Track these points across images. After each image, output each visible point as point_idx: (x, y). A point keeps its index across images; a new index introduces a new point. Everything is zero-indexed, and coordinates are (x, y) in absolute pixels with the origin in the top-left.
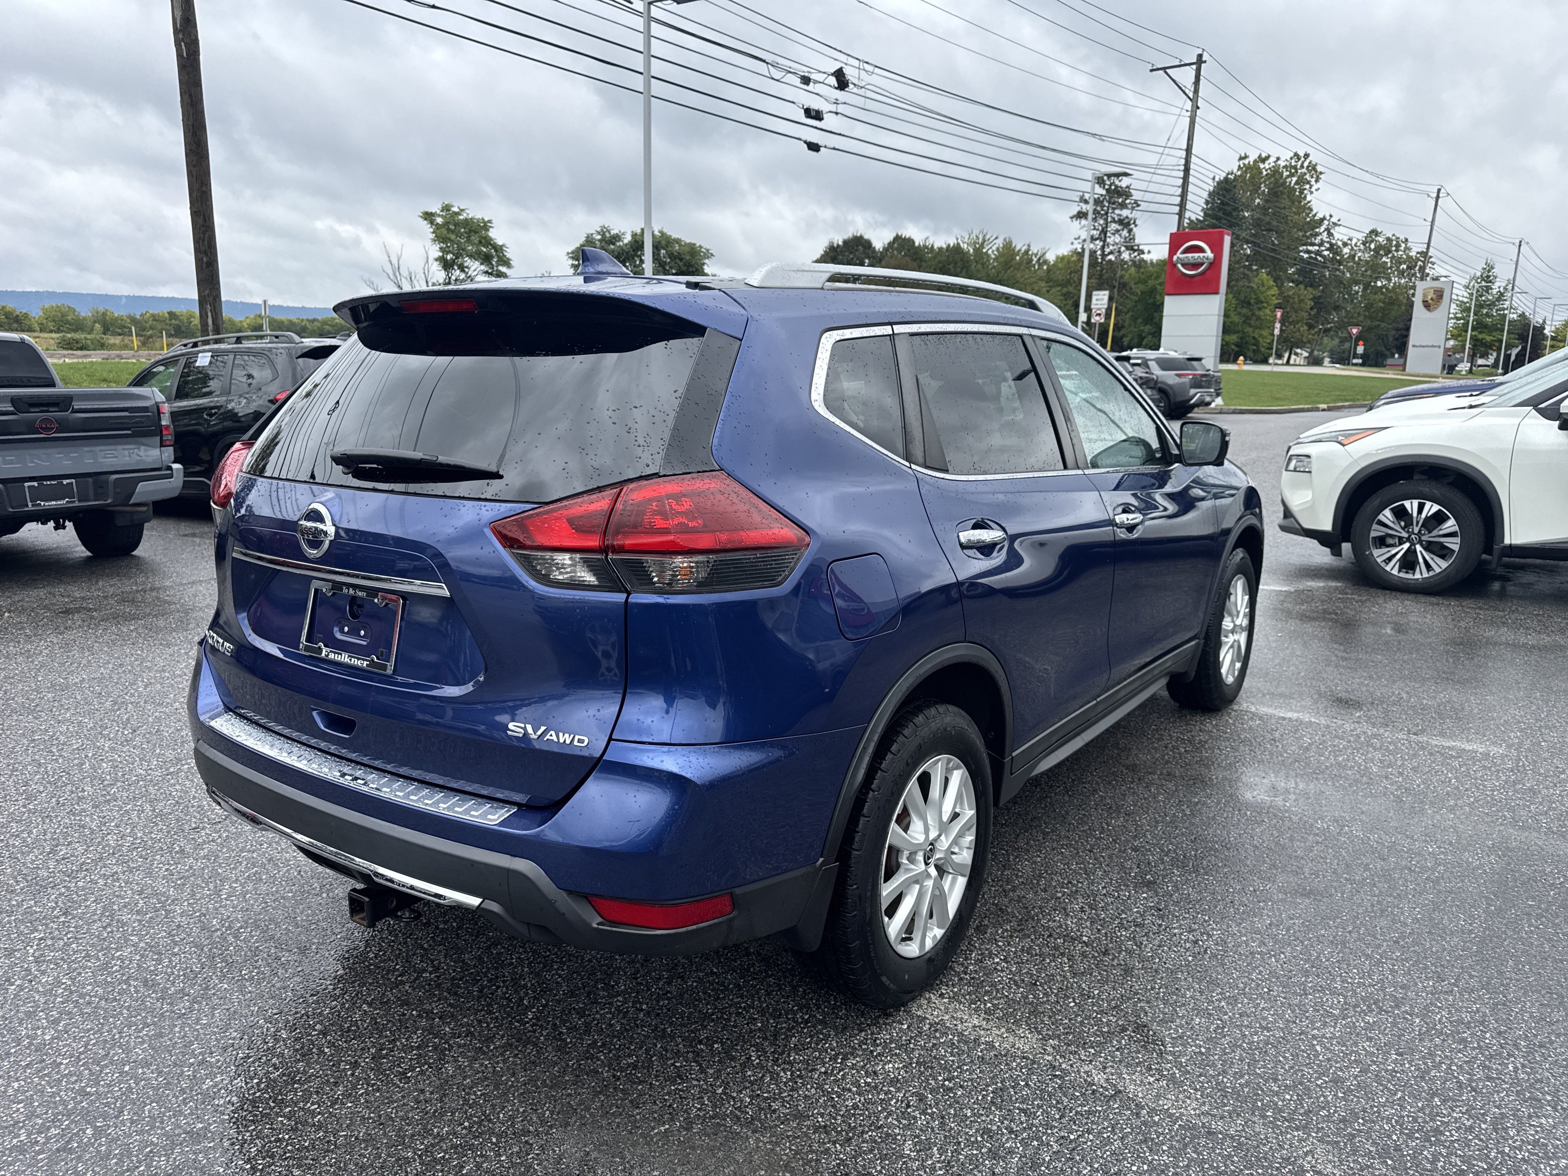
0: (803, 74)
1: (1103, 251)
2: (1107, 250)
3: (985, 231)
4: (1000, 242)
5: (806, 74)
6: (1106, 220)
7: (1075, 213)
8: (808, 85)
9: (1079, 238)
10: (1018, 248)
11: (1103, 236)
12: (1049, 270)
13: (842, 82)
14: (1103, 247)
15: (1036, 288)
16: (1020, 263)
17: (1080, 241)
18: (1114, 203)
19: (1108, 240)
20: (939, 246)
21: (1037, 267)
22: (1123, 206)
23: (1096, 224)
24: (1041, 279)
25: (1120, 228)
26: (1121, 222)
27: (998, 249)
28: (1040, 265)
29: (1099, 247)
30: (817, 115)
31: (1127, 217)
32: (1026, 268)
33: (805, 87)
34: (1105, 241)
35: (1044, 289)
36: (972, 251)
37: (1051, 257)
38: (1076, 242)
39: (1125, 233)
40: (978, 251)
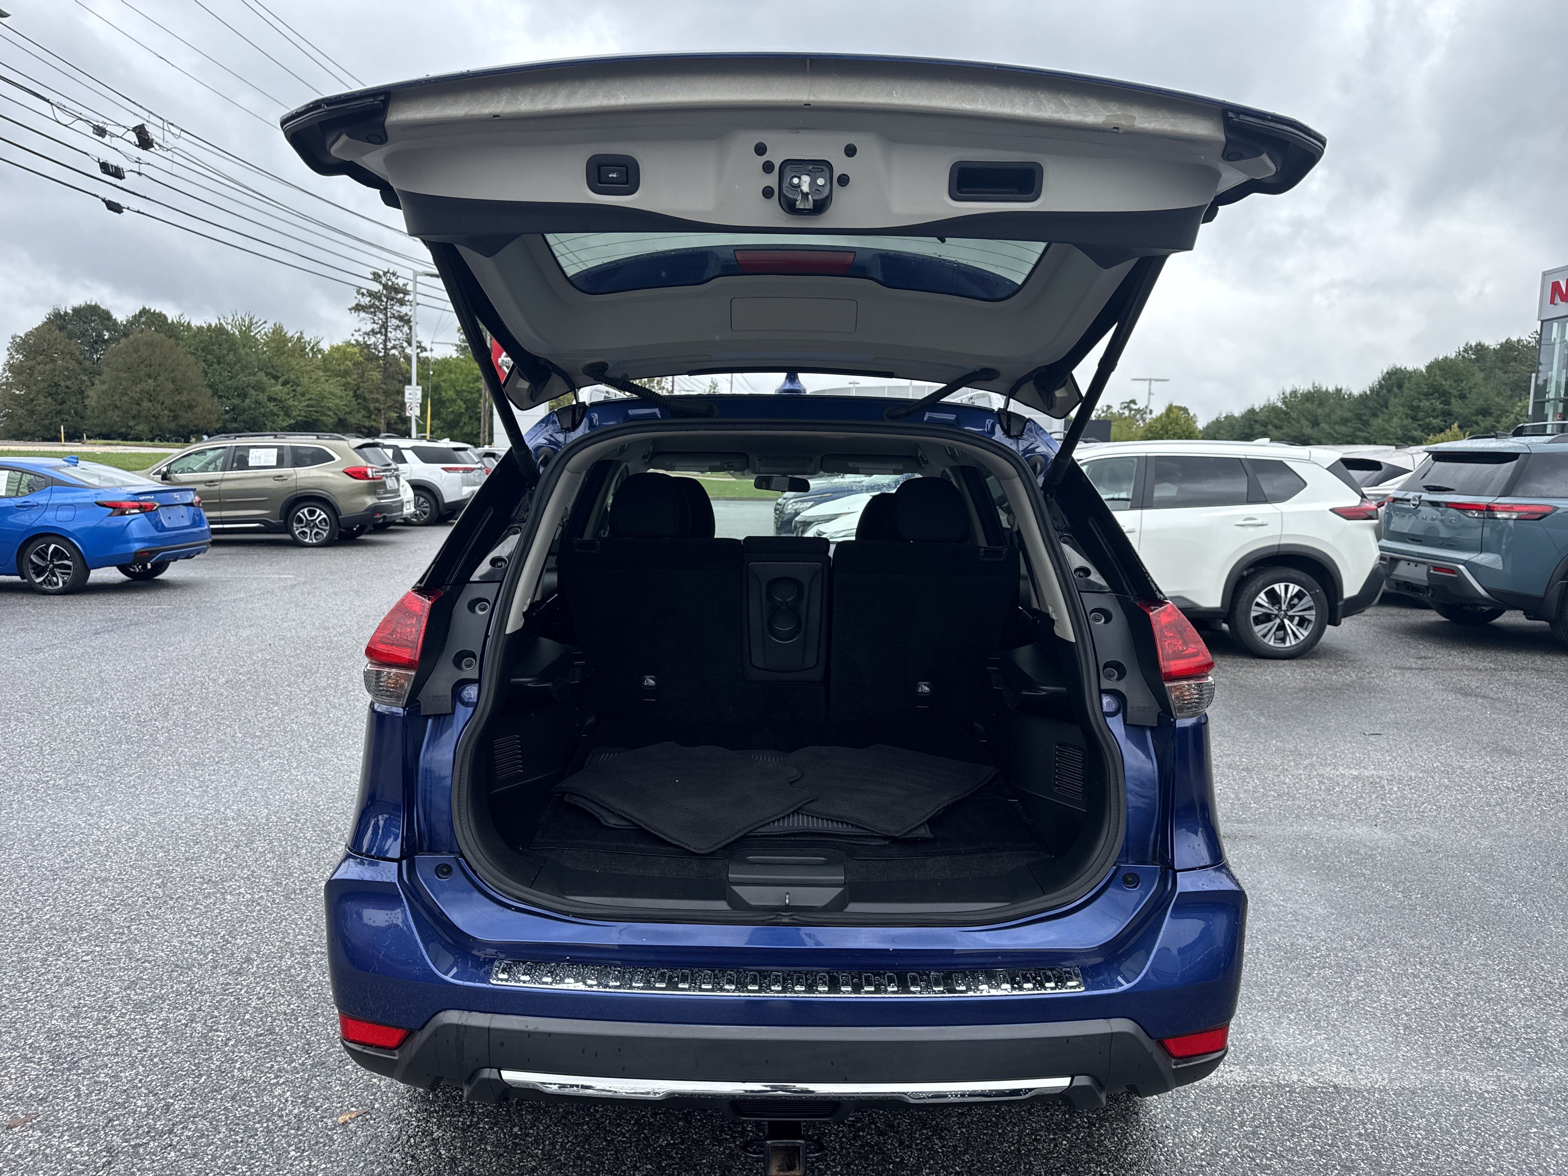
0: (96, 124)
1: (385, 345)
2: (389, 345)
3: (252, 314)
4: (269, 327)
5: (101, 125)
6: (386, 315)
7: (354, 305)
8: (103, 137)
9: (359, 330)
10: (289, 335)
11: (383, 330)
12: (324, 358)
13: (145, 142)
14: (385, 341)
15: (314, 377)
16: (293, 350)
17: (361, 333)
18: (392, 300)
19: (389, 335)
20: (198, 325)
21: (311, 355)
22: (402, 303)
23: (376, 318)
24: (318, 368)
25: (400, 324)
26: (401, 318)
27: (266, 334)
28: (314, 353)
29: (380, 341)
30: (118, 173)
31: (406, 314)
32: (301, 356)
33: (100, 138)
34: (386, 335)
35: (323, 379)
36: (237, 333)
37: (325, 346)
38: (356, 334)
39: (406, 329)
40: (246, 334)
